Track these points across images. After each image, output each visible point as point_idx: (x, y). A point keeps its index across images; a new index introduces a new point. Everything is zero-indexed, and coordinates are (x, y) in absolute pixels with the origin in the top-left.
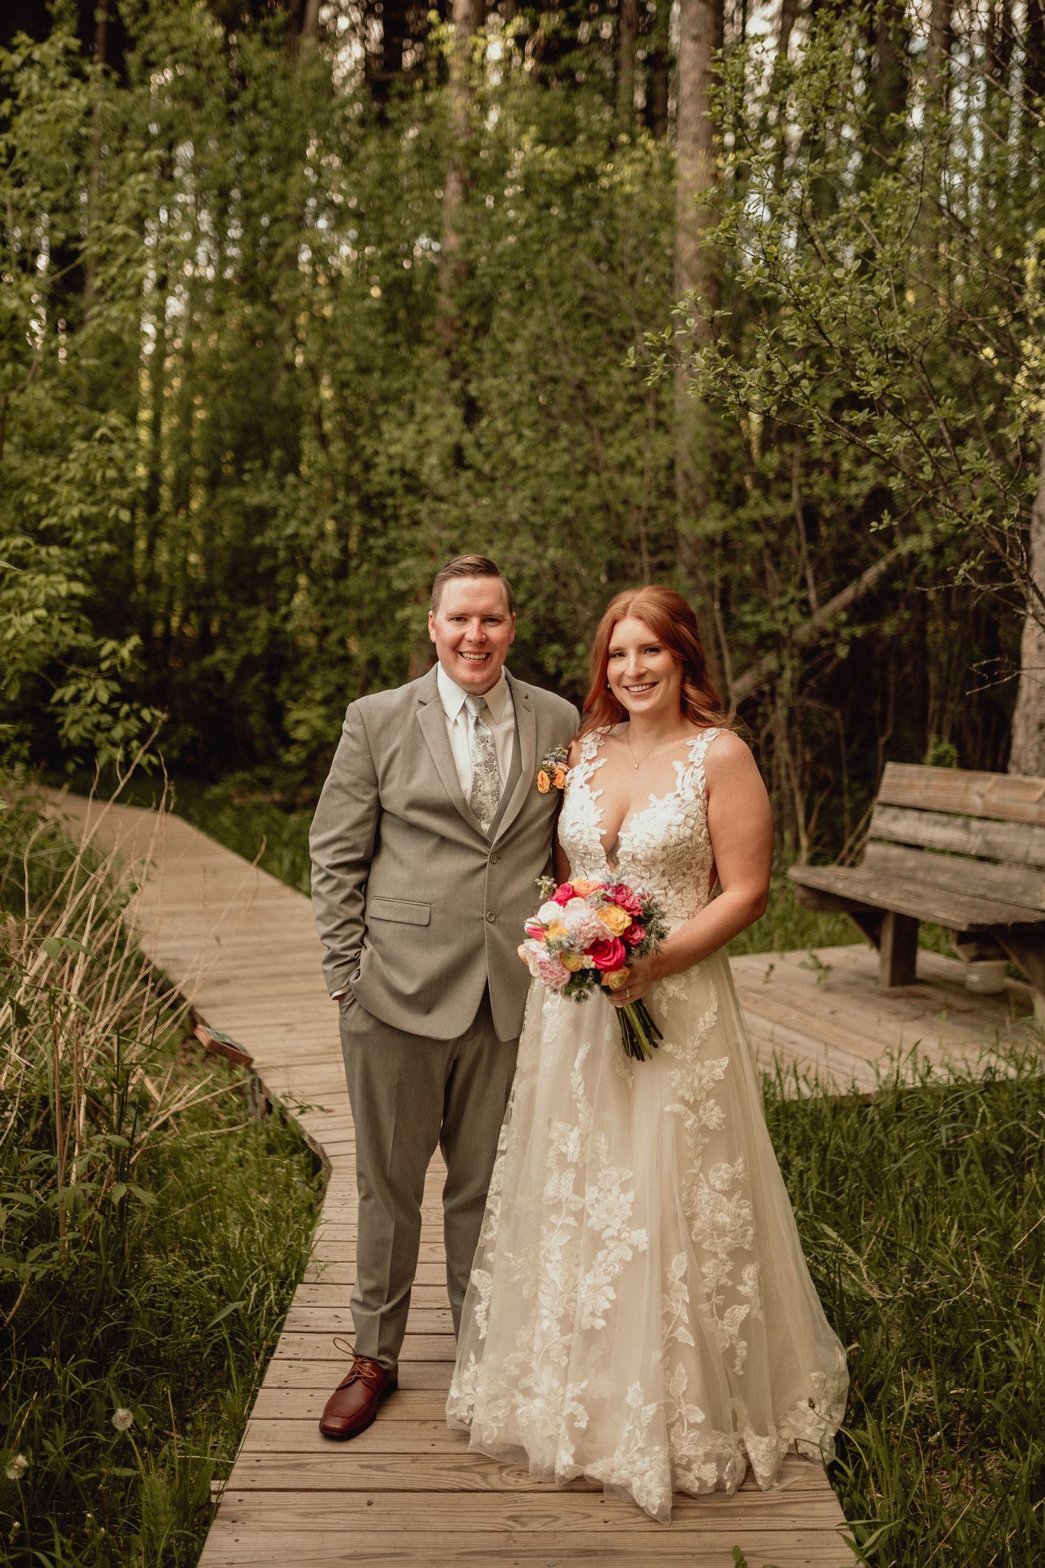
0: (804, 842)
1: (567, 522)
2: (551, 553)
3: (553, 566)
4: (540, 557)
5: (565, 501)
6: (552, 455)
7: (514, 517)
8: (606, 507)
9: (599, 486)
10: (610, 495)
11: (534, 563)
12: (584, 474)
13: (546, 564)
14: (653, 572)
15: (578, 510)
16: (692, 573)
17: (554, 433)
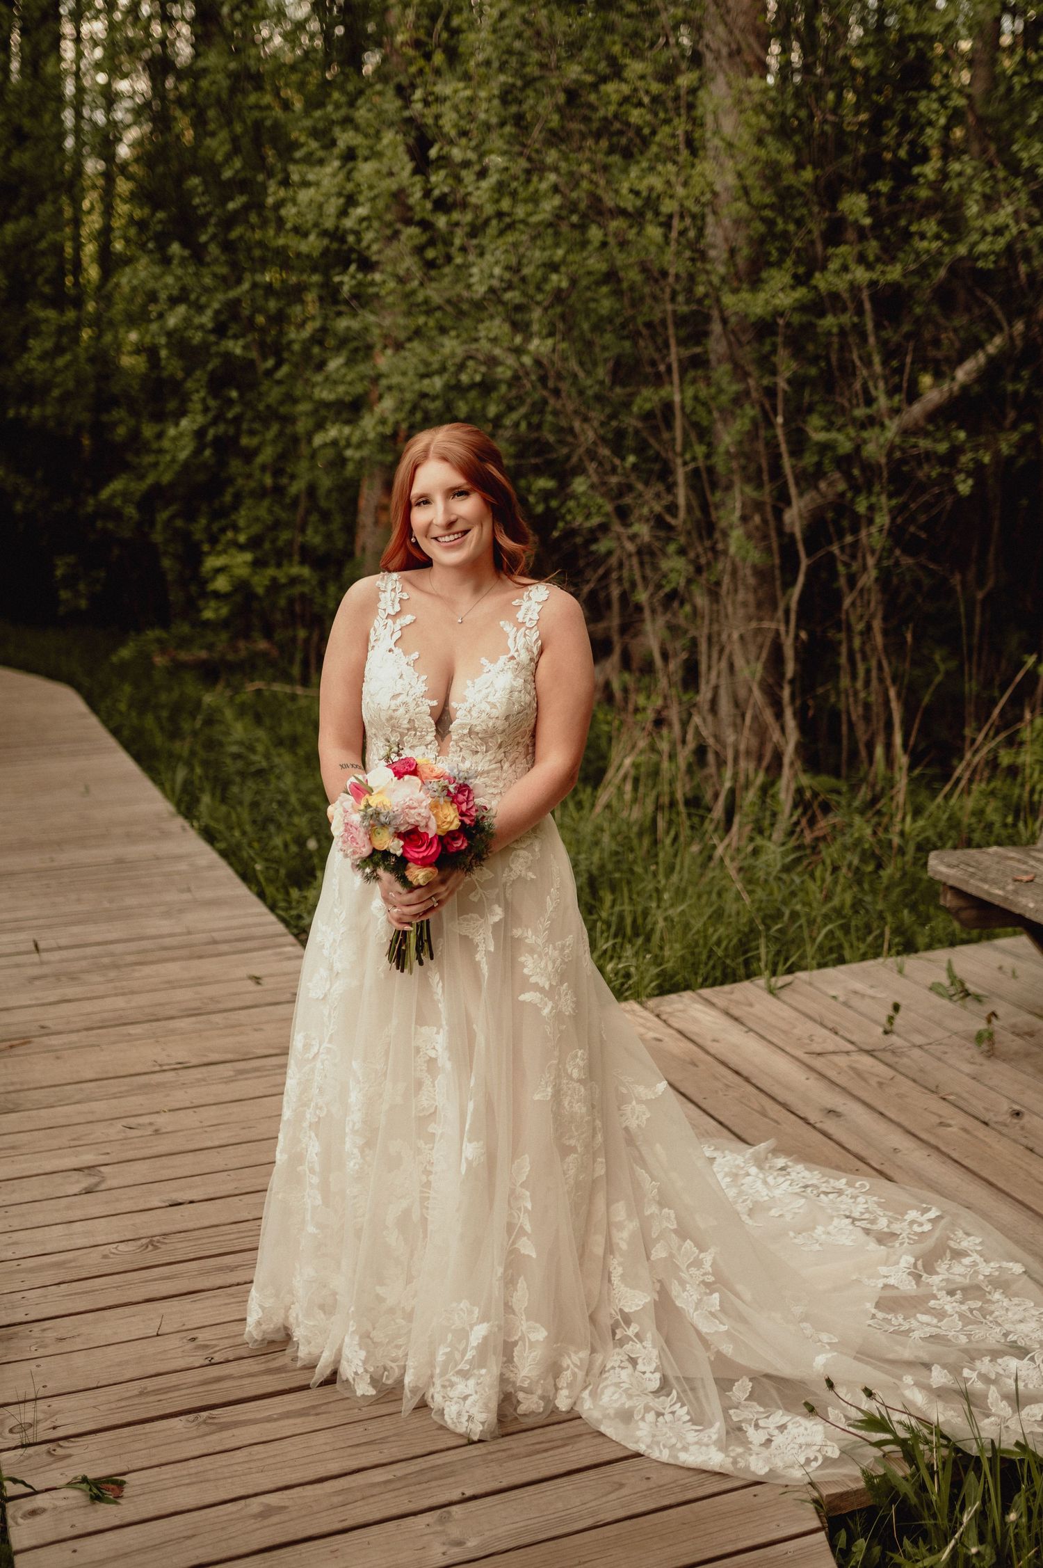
0: (903, 760)
1: (559, 296)
2: (535, 344)
3: (538, 363)
4: (518, 351)
5: (554, 267)
6: (535, 199)
7: (480, 290)
8: (611, 276)
9: (604, 244)
10: (621, 259)
11: (511, 360)
12: (582, 227)
13: (527, 360)
14: (683, 372)
15: (574, 282)
16: (740, 373)
17: (536, 168)
